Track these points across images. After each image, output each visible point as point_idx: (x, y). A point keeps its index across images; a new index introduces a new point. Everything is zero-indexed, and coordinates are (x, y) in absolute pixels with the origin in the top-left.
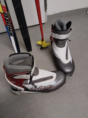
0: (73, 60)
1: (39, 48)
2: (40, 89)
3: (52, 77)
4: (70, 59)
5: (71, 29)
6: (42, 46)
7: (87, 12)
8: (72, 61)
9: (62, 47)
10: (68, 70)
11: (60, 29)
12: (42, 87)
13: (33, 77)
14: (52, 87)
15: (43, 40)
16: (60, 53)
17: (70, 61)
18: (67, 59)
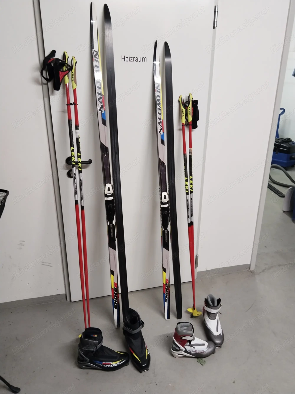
0: (223, 333)
1: (189, 316)
2: (195, 352)
3: (204, 345)
4: (220, 332)
5: (221, 305)
6: (193, 315)
7: (250, 269)
8: (221, 334)
9: (213, 320)
10: (218, 342)
11: (212, 305)
12: (197, 351)
13: (192, 341)
14: (204, 352)
15: (194, 309)
16: (212, 324)
17: (220, 334)
18: (217, 331)
